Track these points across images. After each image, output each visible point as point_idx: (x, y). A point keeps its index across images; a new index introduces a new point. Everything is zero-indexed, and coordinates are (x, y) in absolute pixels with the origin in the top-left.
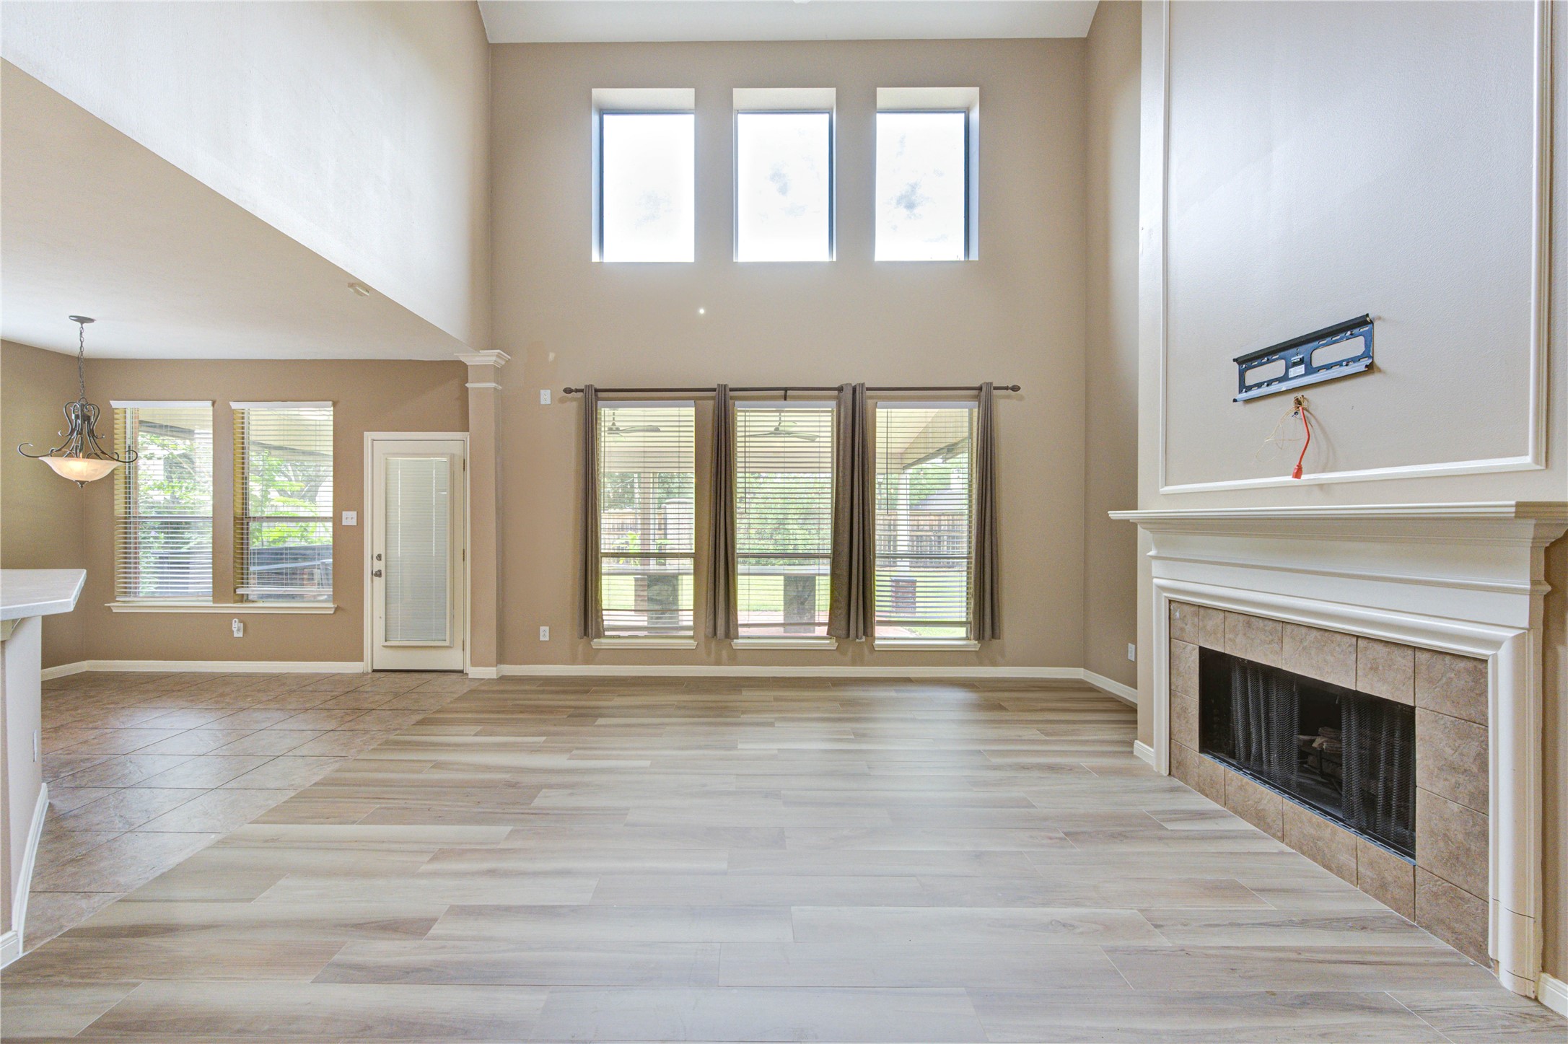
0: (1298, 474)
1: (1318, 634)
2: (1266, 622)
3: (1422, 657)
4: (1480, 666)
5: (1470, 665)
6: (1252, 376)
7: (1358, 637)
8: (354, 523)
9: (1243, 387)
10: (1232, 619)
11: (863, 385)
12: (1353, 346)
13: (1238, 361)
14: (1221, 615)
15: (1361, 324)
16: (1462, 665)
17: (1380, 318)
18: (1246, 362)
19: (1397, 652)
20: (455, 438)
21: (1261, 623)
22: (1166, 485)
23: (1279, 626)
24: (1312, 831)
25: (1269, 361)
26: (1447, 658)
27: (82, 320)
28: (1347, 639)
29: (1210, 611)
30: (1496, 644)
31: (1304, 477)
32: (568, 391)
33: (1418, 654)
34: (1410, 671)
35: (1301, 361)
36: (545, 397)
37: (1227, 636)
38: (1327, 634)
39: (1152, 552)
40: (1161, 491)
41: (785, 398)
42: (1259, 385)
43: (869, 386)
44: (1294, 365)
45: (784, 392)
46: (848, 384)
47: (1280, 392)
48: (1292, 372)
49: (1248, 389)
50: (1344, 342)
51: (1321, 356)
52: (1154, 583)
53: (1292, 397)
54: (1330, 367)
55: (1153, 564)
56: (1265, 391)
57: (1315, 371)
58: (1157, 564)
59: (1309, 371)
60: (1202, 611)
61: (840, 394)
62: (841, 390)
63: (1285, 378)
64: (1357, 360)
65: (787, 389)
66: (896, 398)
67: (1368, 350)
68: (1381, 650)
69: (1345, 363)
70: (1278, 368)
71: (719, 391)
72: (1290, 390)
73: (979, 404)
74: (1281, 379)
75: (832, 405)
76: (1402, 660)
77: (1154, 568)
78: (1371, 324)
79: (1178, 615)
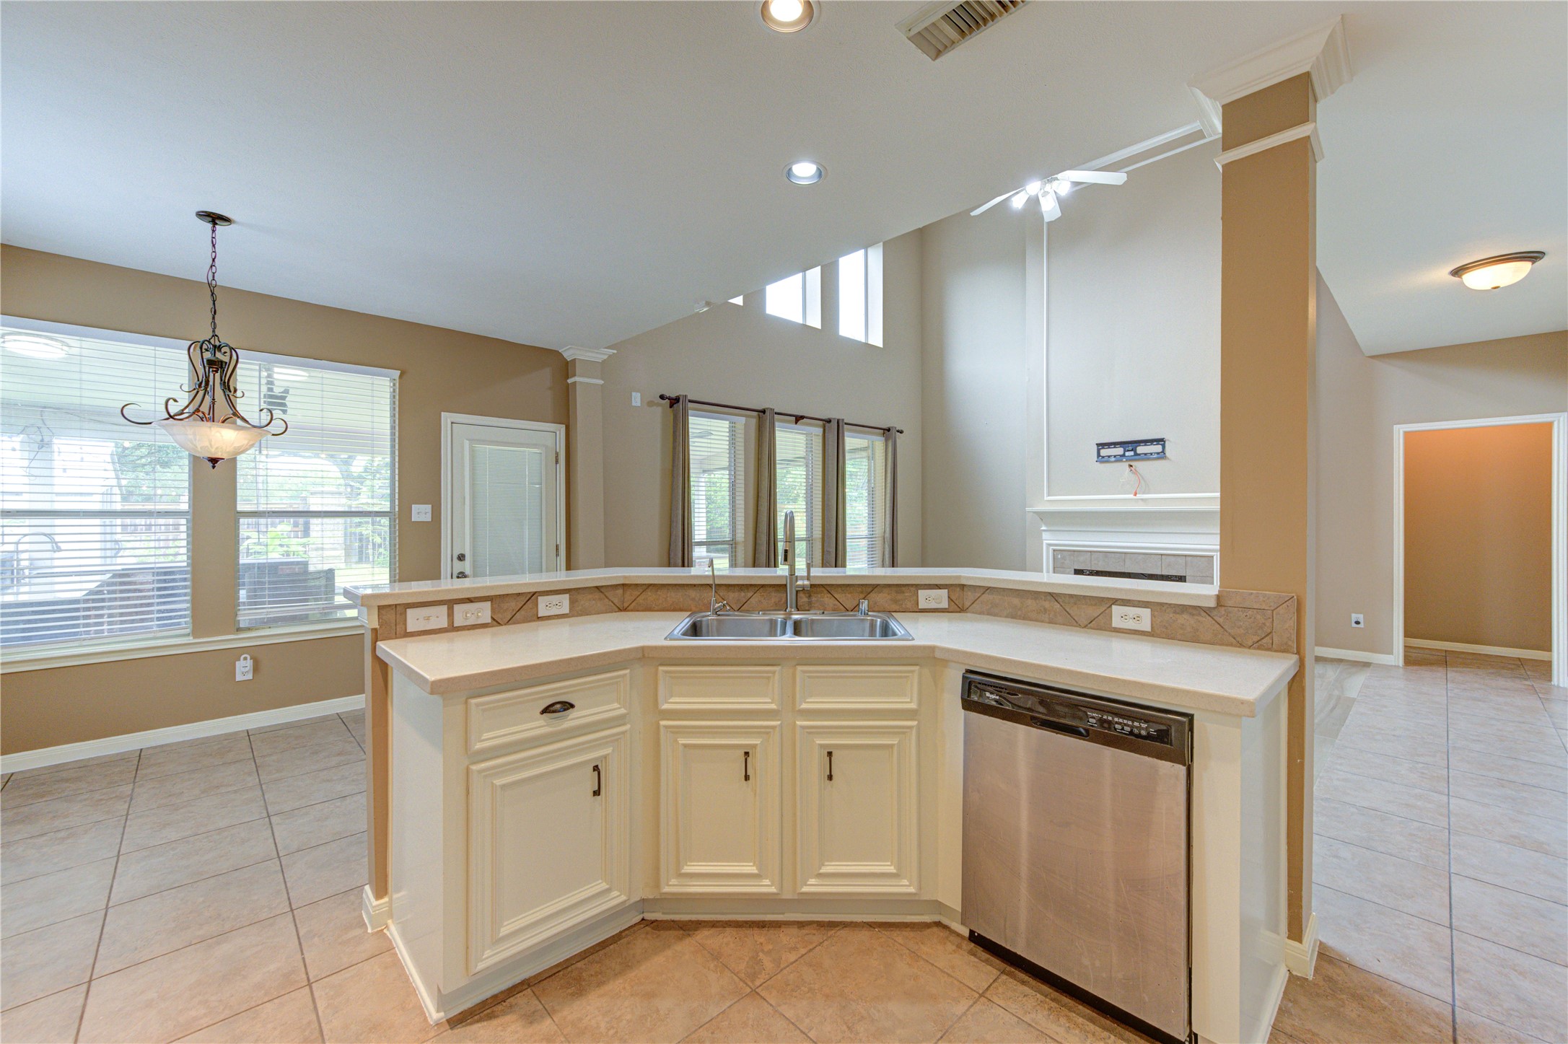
0: (1136, 495)
1: (1143, 556)
2: (1116, 554)
3: (1189, 558)
4: (1210, 559)
5: (1207, 559)
6: (1104, 452)
7: (1162, 555)
8: (428, 518)
9: (1099, 455)
11: (843, 420)
12: (1158, 448)
13: (1099, 445)
14: (1091, 553)
15: (1160, 441)
16: (1203, 559)
17: (1168, 440)
18: (1102, 446)
19: (1179, 558)
20: (548, 429)
21: (1113, 555)
22: (1049, 495)
23: (1123, 555)
25: (1115, 447)
26: (1198, 558)
27: (215, 219)
28: (1158, 556)
29: (1081, 553)
30: (1213, 551)
32: (662, 397)
33: (1187, 558)
34: (1184, 564)
35: (1132, 450)
36: (636, 399)
37: (1094, 562)
38: (1147, 556)
39: (1043, 528)
40: (1046, 498)
41: (796, 423)
42: (1109, 457)
43: (845, 421)
44: (1128, 451)
45: (798, 419)
46: (834, 419)
47: (1121, 461)
48: (1127, 454)
49: (1103, 457)
50: (1152, 446)
51: (1141, 449)
52: (1045, 542)
53: (1127, 464)
54: (1146, 454)
55: (1043, 533)
56: (1113, 459)
57: (1139, 455)
58: (1047, 533)
59: (1136, 454)
60: (1076, 553)
61: (827, 425)
62: (829, 421)
63: (1123, 455)
64: (1158, 453)
65: (802, 417)
66: (850, 431)
67: (1163, 451)
68: (1173, 559)
69: (1151, 454)
70: (1119, 451)
71: (767, 413)
72: (1127, 461)
73: (884, 438)
74: (1121, 456)
75: (820, 431)
76: (1181, 561)
77: (1045, 535)
78: (1165, 442)
79: (1059, 556)
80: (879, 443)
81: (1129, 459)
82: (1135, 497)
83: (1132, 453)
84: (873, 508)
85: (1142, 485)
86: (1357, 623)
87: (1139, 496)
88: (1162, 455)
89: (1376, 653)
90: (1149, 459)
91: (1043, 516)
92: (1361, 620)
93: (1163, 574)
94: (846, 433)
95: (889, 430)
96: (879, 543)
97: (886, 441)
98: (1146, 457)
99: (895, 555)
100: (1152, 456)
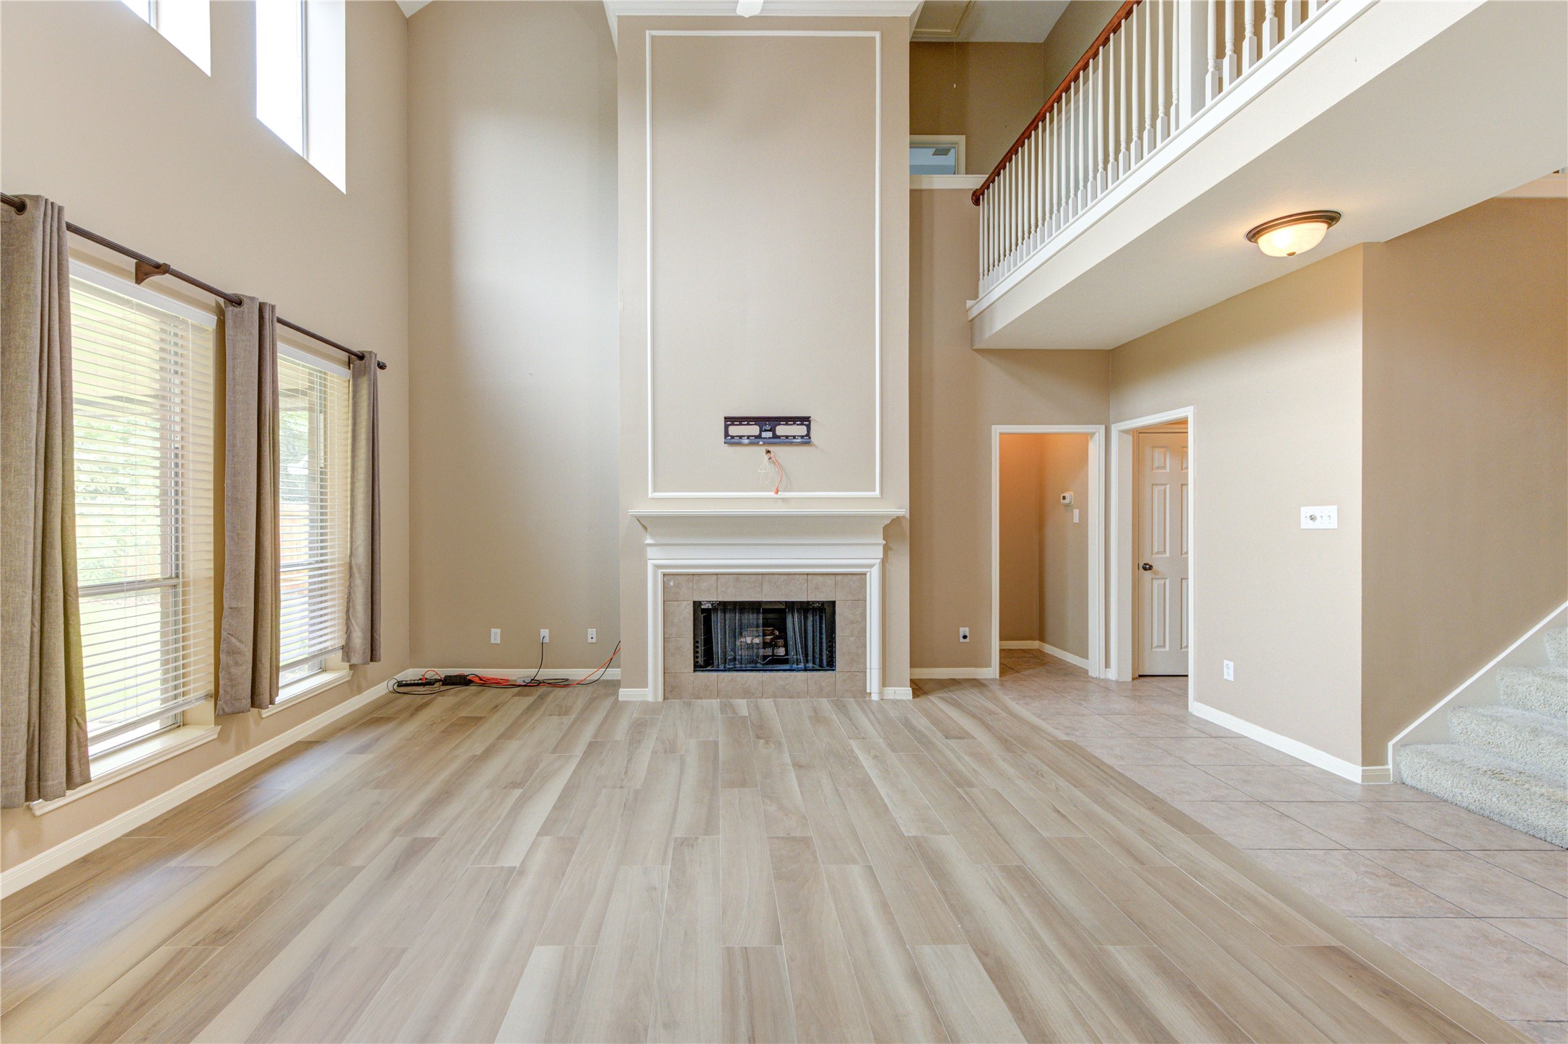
0: (777, 493)
1: (785, 577)
2: (751, 576)
3: (839, 578)
4: (863, 577)
5: (859, 578)
6: (734, 430)
7: (807, 574)
9: (727, 434)
10: (722, 579)
11: (275, 309)
12: (800, 430)
13: (727, 419)
14: (715, 577)
15: (805, 420)
16: (855, 578)
17: (815, 420)
18: (730, 421)
19: (827, 577)
21: (747, 577)
22: (655, 490)
23: (760, 577)
24: (782, 683)
25: (748, 424)
26: (849, 576)
28: (803, 576)
29: (704, 576)
30: (871, 566)
31: (779, 493)
33: (837, 577)
34: (834, 585)
35: (770, 430)
37: (719, 590)
38: (790, 576)
39: (649, 541)
40: (650, 495)
41: (139, 280)
42: (741, 437)
43: (279, 313)
44: (766, 431)
45: (146, 269)
46: (252, 299)
47: (757, 444)
48: (764, 435)
49: (733, 437)
50: (795, 427)
51: (781, 430)
52: (650, 563)
53: (764, 449)
54: (787, 437)
55: (649, 550)
56: (745, 441)
57: (779, 437)
58: (654, 549)
59: (775, 436)
60: (696, 577)
61: (231, 311)
62: (237, 302)
63: (759, 437)
64: (802, 437)
65: (161, 269)
66: (288, 341)
67: (808, 435)
68: (820, 578)
69: (794, 437)
70: (754, 430)
71: (35, 214)
72: (764, 443)
73: (349, 372)
74: (756, 437)
75: (210, 321)
76: (830, 581)
77: (650, 552)
78: (810, 422)
79: (672, 584)
80: (338, 378)
81: (767, 442)
82: (776, 496)
83: (770, 434)
84: (322, 507)
85: (784, 481)
86: (965, 637)
87: (781, 494)
88: (806, 440)
89: (979, 667)
90: (791, 444)
91: (645, 523)
92: (968, 634)
93: (809, 600)
94: (280, 346)
95: (361, 357)
96: (336, 576)
97: (356, 377)
98: (788, 440)
99: (377, 597)
100: (794, 440)
